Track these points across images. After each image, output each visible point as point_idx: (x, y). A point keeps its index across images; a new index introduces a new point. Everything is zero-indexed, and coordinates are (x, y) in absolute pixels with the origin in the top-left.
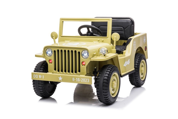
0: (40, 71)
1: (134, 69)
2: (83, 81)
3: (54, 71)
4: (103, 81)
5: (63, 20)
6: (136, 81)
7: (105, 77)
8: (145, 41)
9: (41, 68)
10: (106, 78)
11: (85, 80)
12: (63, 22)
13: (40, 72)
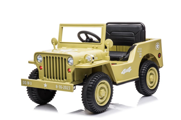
0: (34, 77)
1: (138, 77)
2: (65, 88)
3: (44, 78)
4: (87, 89)
5: (62, 26)
6: (142, 90)
7: (89, 84)
8: (158, 47)
9: (35, 75)
10: (91, 86)
11: (67, 87)
12: (62, 28)
13: (33, 79)
